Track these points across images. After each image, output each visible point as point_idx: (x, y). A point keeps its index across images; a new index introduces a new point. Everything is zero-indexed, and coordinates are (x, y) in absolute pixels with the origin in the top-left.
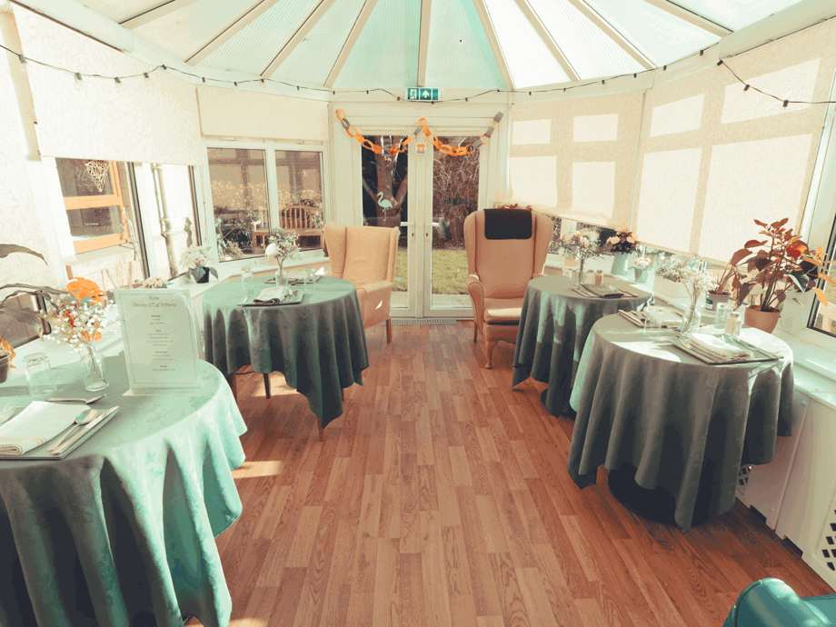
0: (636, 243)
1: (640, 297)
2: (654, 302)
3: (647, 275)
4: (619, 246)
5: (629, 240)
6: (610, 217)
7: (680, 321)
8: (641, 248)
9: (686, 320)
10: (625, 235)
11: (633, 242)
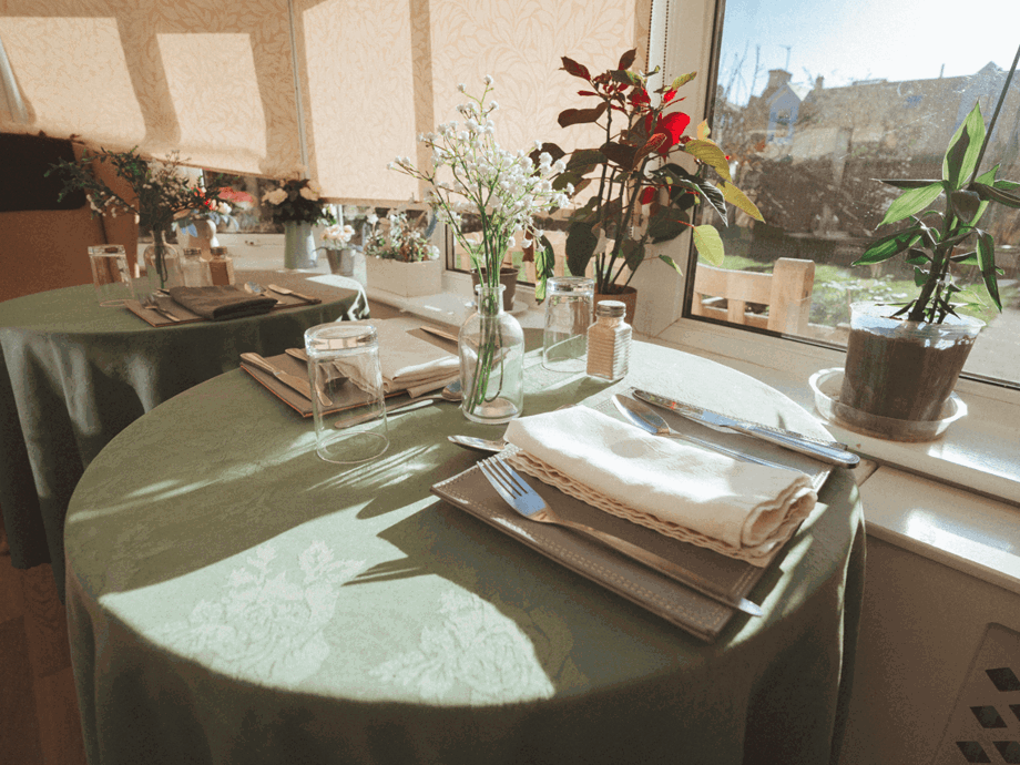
0: (323, 201)
1: (326, 302)
2: (367, 310)
3: (352, 259)
4: (288, 207)
5: (305, 193)
6: (263, 153)
7: (450, 360)
8: (333, 209)
9: (471, 354)
10: (295, 185)
11: (314, 198)
